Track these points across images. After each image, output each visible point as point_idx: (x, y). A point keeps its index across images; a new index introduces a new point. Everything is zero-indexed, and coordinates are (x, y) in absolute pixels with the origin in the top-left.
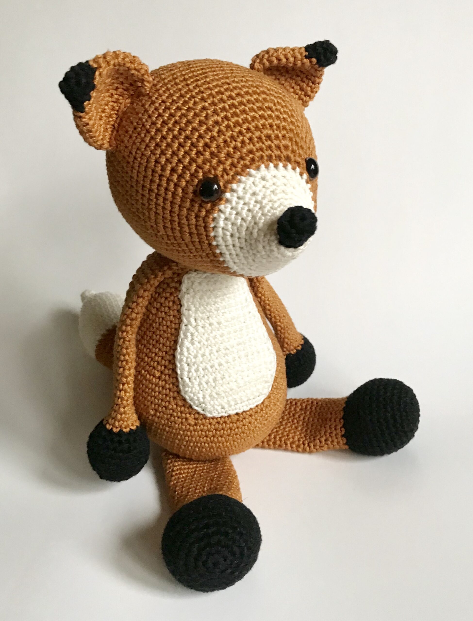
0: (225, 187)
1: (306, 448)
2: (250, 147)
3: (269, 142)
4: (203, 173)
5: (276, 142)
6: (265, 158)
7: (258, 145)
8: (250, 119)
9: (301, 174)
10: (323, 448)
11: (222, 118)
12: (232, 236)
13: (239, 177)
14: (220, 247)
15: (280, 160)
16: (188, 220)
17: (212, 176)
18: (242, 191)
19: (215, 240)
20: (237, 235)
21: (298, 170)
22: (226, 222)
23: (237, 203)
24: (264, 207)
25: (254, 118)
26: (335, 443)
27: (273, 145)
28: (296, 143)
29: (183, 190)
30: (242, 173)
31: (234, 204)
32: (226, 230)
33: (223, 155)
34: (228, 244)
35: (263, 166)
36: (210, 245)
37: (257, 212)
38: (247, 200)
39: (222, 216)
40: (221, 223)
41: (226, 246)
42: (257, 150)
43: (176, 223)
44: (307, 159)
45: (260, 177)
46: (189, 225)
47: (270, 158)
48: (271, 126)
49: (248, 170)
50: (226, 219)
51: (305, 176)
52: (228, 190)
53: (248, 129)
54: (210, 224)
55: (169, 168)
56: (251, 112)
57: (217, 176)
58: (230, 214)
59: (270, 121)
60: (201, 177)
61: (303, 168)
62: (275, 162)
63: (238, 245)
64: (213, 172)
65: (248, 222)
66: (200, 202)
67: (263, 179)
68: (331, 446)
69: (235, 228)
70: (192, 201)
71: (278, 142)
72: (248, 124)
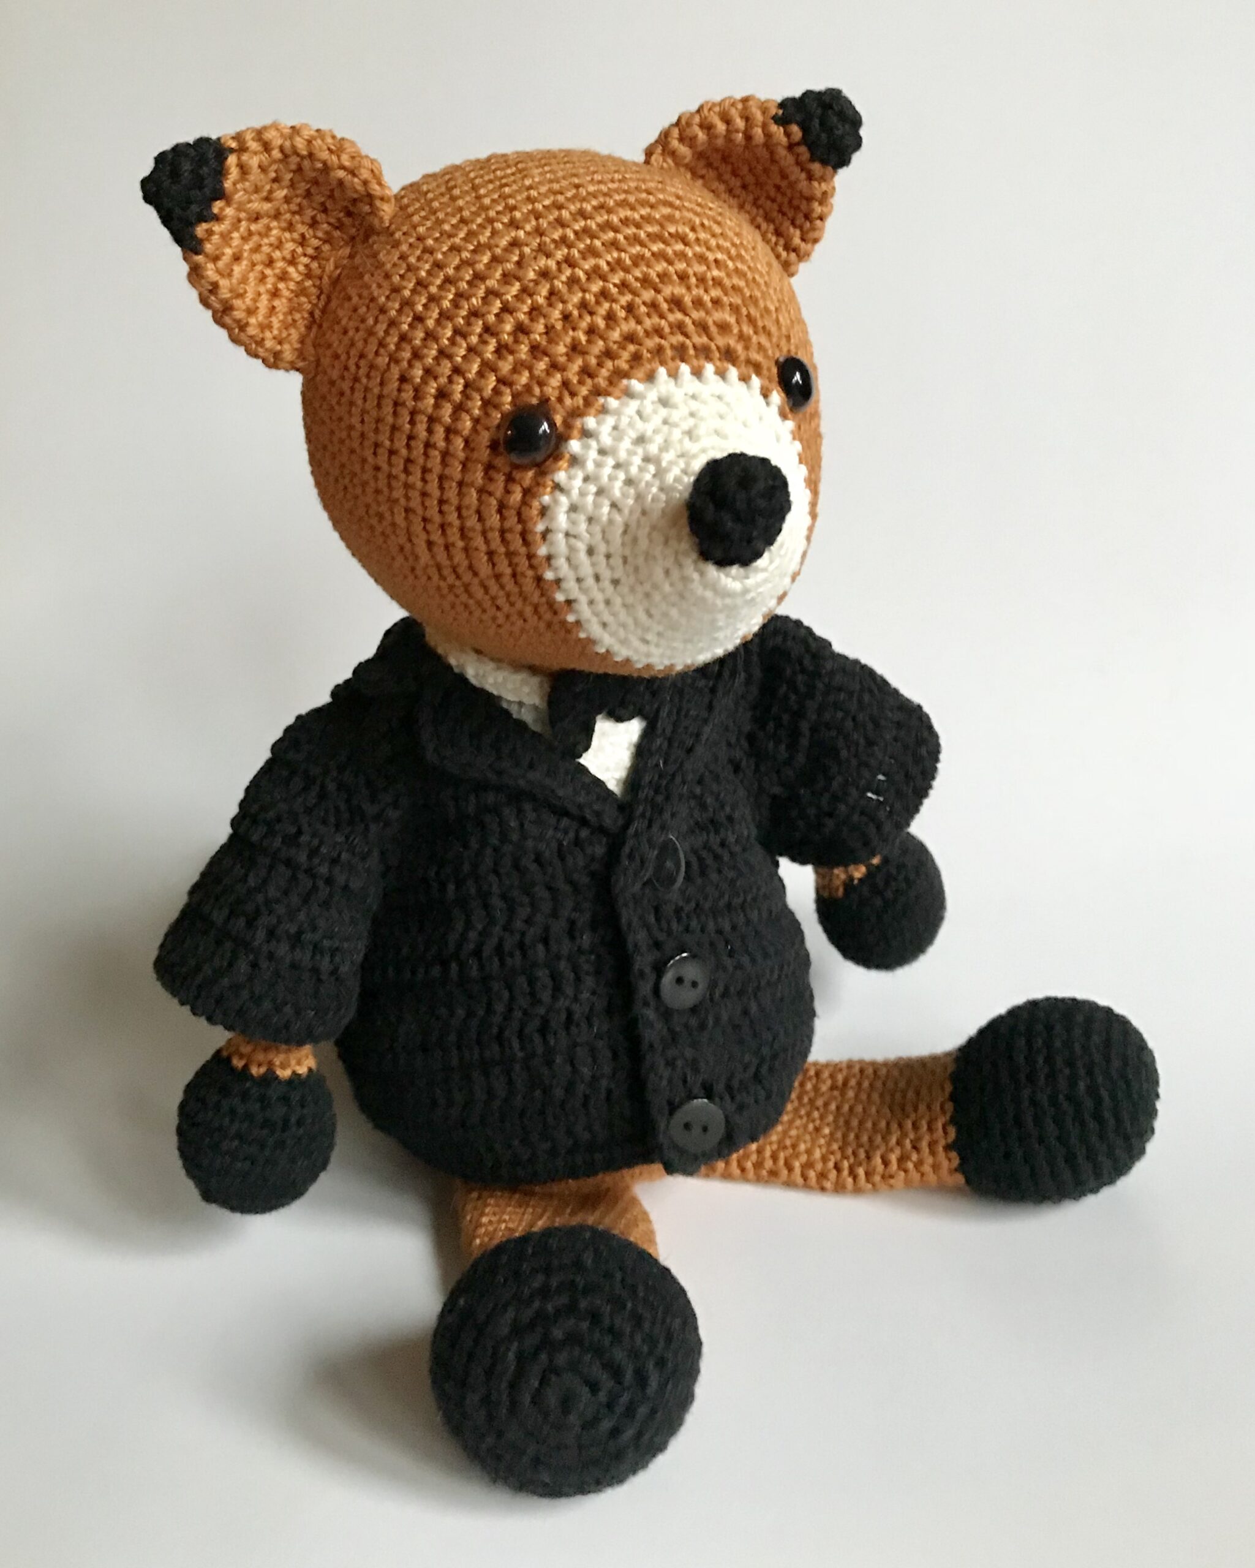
0: (568, 425)
1: (844, 1180)
2: (631, 326)
3: (679, 316)
4: (513, 396)
5: (696, 315)
6: (669, 353)
7: (648, 323)
8: (628, 262)
9: (765, 394)
10: (892, 1181)
11: (558, 263)
12: (591, 552)
13: (601, 400)
14: (564, 585)
15: (709, 358)
16: (481, 519)
17: (534, 401)
18: (610, 435)
19: (550, 565)
20: (602, 548)
21: (756, 381)
22: (573, 515)
23: (598, 465)
24: (667, 470)
25: (637, 260)
26: (927, 1168)
27: (687, 320)
28: (751, 320)
29: (467, 442)
30: (611, 389)
31: (590, 466)
32: (575, 537)
33: (561, 349)
34: (582, 574)
35: (662, 371)
36: (539, 579)
37: (649, 485)
38: (623, 455)
39: (564, 500)
40: (562, 520)
41: (579, 580)
42: (647, 333)
43: (455, 530)
44: (782, 359)
45: (656, 399)
46: (484, 533)
47: (681, 353)
48: (683, 277)
49: (625, 382)
50: (573, 508)
51: (777, 397)
52: (575, 433)
53: (624, 286)
54: (535, 524)
55: (433, 391)
56: (630, 245)
57: (548, 400)
58: (583, 494)
59: (681, 266)
60: (508, 407)
61: (770, 380)
62: (695, 362)
63: (606, 575)
64: (537, 391)
65: (626, 511)
66: (507, 469)
67: (664, 402)
68: (915, 1175)
69: (597, 529)
70: (489, 468)
71: (702, 314)
72: (622, 274)
